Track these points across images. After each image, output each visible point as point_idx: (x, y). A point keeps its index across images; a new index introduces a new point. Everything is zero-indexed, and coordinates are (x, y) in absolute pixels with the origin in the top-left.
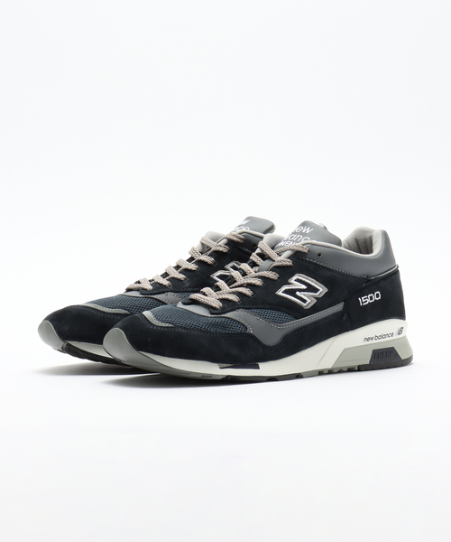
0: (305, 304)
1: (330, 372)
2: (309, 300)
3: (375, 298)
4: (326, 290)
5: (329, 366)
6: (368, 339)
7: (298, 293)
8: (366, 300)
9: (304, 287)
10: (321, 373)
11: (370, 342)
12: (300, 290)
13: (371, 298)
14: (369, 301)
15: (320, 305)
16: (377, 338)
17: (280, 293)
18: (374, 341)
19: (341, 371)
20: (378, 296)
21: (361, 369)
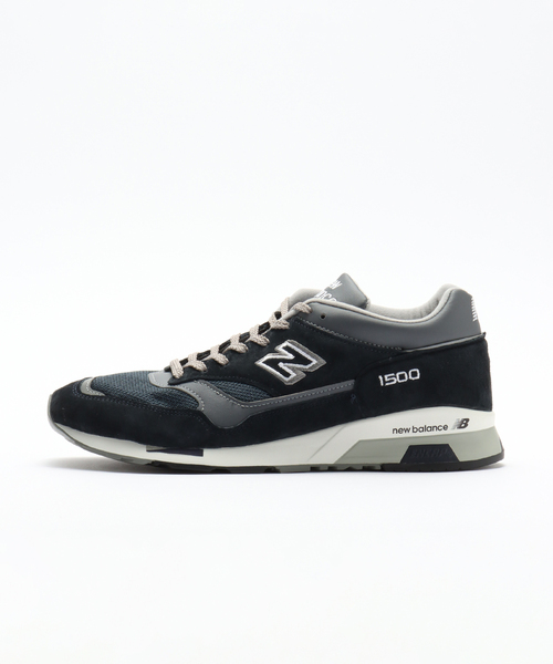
0: (287, 379)
1: (332, 469)
2: (293, 373)
3: (408, 376)
4: (323, 362)
5: (331, 461)
6: (400, 431)
7: (281, 365)
8: (392, 379)
9: (291, 356)
10: (315, 469)
11: (404, 435)
12: (285, 361)
13: (402, 377)
14: (396, 380)
15: (310, 381)
16: (415, 430)
17: (260, 363)
18: (411, 434)
19: (350, 469)
20: (414, 374)
21: (386, 468)
